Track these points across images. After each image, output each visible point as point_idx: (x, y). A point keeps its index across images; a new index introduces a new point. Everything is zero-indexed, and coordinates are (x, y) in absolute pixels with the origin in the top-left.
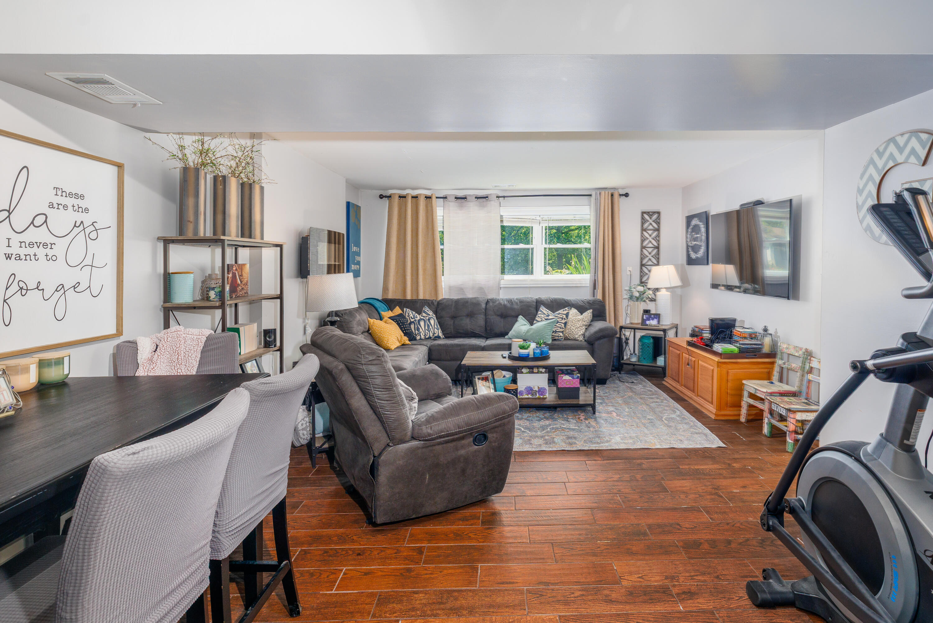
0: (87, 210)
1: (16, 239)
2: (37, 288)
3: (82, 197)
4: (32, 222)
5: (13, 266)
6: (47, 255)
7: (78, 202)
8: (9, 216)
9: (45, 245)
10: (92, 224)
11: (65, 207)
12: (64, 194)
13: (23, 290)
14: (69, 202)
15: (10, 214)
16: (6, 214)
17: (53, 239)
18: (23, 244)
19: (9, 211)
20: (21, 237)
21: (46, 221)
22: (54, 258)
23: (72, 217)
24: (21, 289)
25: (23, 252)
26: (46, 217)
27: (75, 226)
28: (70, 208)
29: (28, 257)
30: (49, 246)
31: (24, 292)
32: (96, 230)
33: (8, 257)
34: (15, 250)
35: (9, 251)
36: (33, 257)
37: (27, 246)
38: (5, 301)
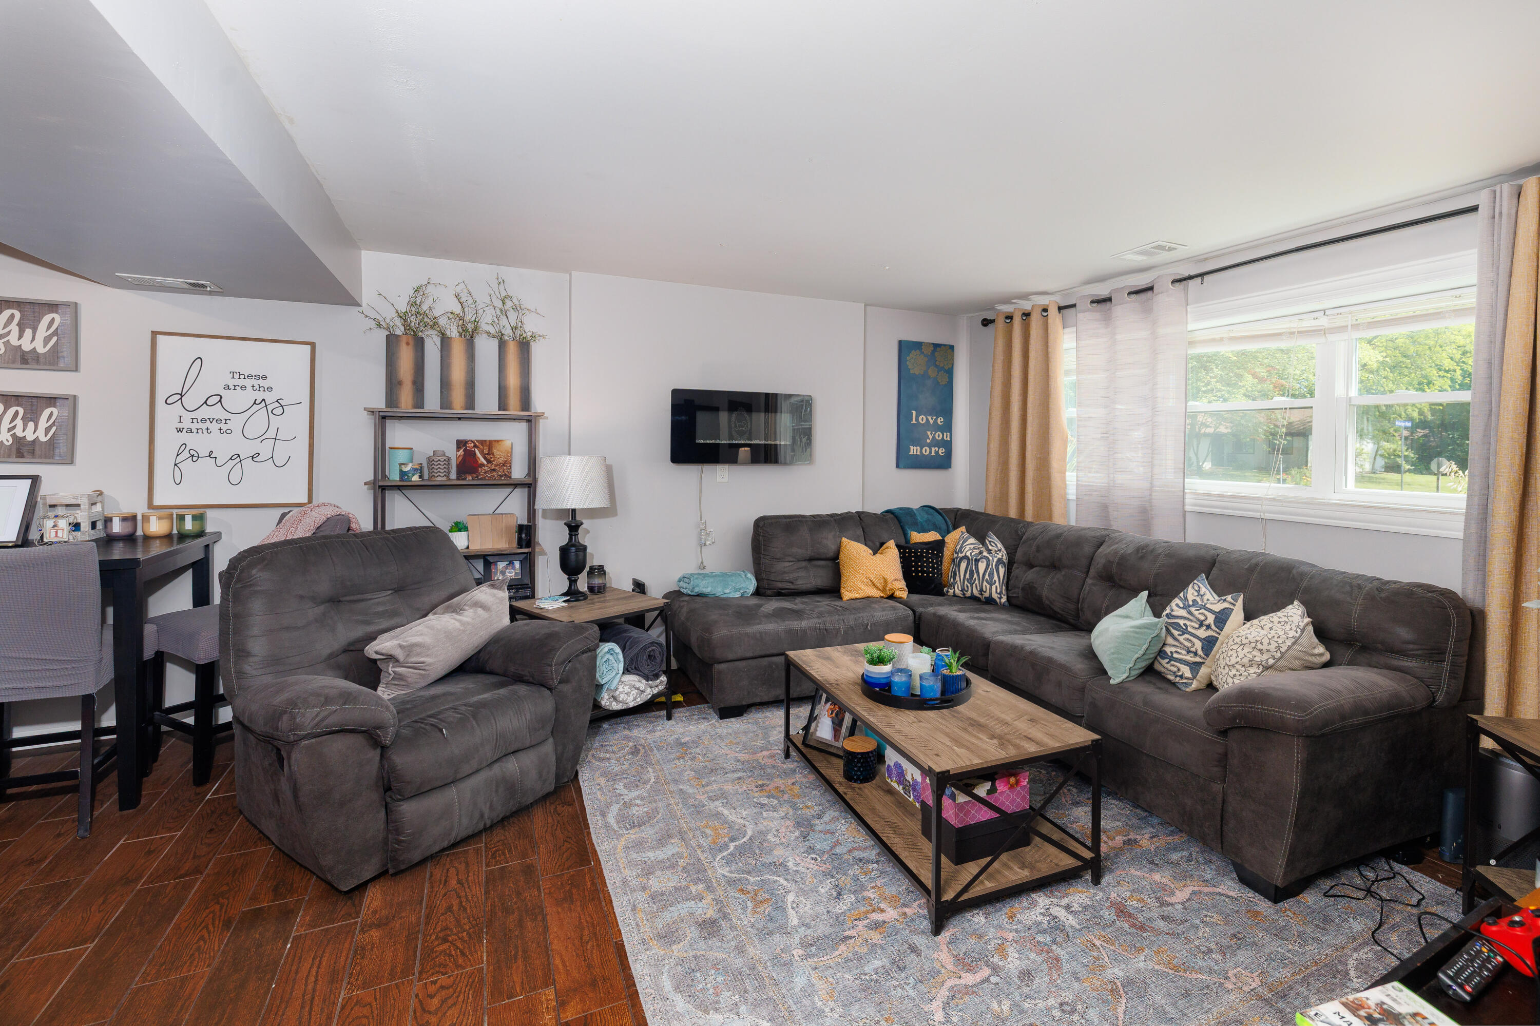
0: (270, 389)
1: (187, 417)
2: (209, 456)
3: (264, 377)
4: (205, 402)
5: (184, 437)
6: (220, 429)
7: (261, 382)
8: (181, 399)
9: (219, 421)
10: (277, 401)
11: (243, 388)
12: (242, 377)
13: (194, 457)
14: (248, 383)
15: (182, 396)
16: (180, 397)
17: (228, 416)
18: (195, 421)
19: (181, 395)
20: (193, 415)
21: (220, 401)
22: (229, 431)
23: (250, 396)
24: (193, 456)
25: (194, 427)
26: (221, 397)
27: (255, 403)
28: (249, 388)
29: (200, 431)
30: (224, 421)
31: (195, 459)
32: (282, 406)
33: (180, 430)
34: (186, 424)
35: (180, 426)
36: (205, 431)
37: (199, 421)
38: (175, 465)
